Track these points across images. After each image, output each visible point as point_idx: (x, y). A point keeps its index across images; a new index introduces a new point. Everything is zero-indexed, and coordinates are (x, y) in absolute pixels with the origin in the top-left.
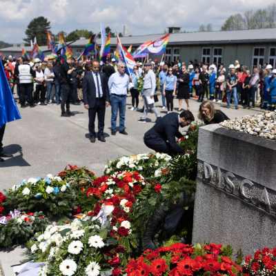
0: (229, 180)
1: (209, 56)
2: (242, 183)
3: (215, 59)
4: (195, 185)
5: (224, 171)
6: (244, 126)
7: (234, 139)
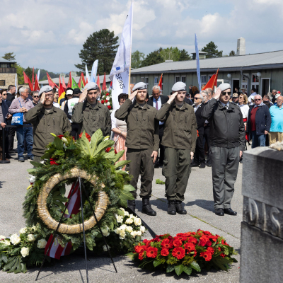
0: (273, 218)
5: (269, 207)
7: (278, 162)
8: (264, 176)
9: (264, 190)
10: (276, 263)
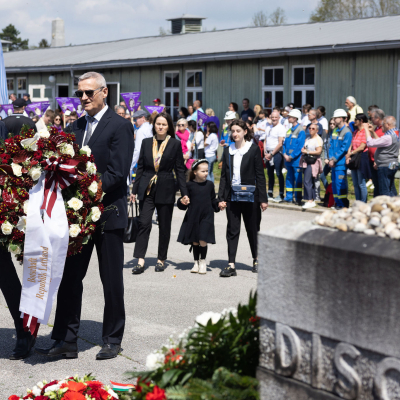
0: (344, 366)
1: (280, 88)
2: (381, 369)
3: (298, 95)
4: (256, 388)
5: (330, 342)
6: (375, 220)
7: (352, 255)
8: (317, 280)
9: (317, 310)
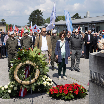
0: (101, 79)
5: (99, 74)
7: (102, 57)
8: (97, 63)
9: (98, 68)
10: (102, 95)
